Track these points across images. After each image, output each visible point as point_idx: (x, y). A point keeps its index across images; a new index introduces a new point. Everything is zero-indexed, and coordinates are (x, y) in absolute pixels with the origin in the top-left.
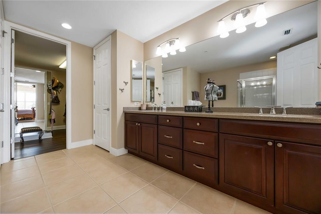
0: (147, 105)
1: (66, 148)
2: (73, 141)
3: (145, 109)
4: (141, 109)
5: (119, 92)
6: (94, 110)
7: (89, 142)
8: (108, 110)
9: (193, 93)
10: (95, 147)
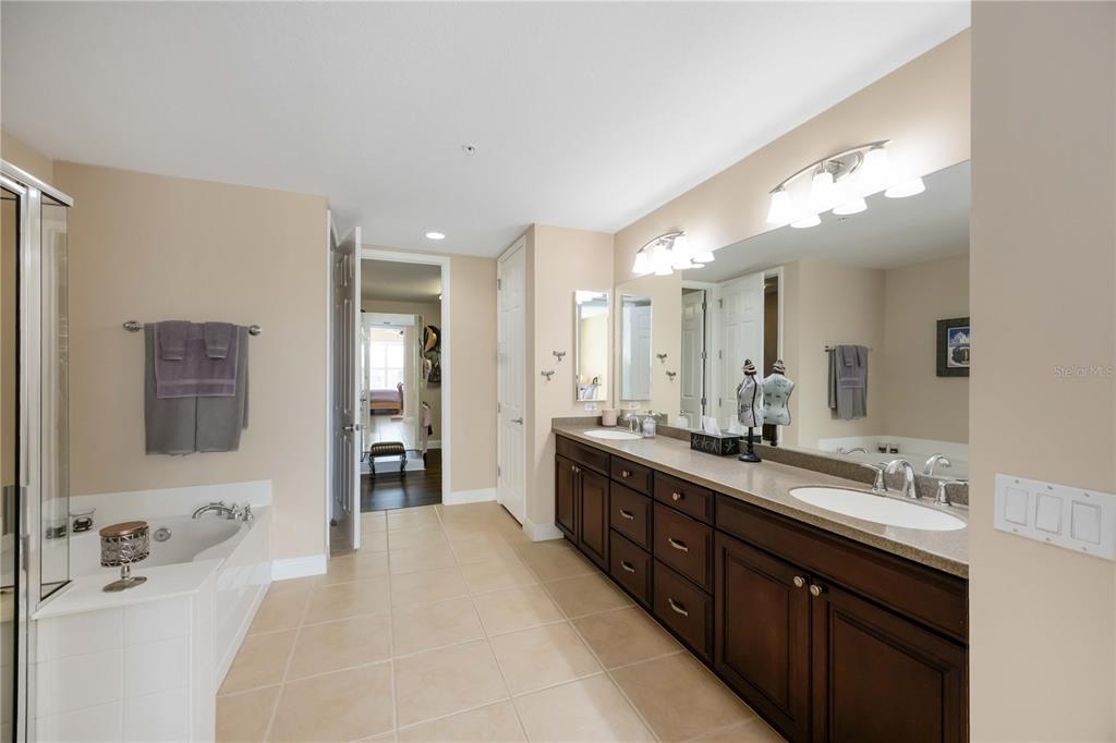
0: (622, 411)
1: (441, 502)
2: (454, 489)
3: (615, 424)
4: (604, 423)
5: (539, 379)
6: (499, 415)
7: (488, 495)
8: (520, 421)
9: (831, 352)
10: (500, 508)
